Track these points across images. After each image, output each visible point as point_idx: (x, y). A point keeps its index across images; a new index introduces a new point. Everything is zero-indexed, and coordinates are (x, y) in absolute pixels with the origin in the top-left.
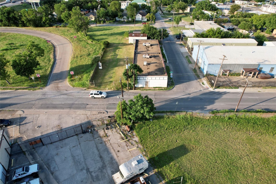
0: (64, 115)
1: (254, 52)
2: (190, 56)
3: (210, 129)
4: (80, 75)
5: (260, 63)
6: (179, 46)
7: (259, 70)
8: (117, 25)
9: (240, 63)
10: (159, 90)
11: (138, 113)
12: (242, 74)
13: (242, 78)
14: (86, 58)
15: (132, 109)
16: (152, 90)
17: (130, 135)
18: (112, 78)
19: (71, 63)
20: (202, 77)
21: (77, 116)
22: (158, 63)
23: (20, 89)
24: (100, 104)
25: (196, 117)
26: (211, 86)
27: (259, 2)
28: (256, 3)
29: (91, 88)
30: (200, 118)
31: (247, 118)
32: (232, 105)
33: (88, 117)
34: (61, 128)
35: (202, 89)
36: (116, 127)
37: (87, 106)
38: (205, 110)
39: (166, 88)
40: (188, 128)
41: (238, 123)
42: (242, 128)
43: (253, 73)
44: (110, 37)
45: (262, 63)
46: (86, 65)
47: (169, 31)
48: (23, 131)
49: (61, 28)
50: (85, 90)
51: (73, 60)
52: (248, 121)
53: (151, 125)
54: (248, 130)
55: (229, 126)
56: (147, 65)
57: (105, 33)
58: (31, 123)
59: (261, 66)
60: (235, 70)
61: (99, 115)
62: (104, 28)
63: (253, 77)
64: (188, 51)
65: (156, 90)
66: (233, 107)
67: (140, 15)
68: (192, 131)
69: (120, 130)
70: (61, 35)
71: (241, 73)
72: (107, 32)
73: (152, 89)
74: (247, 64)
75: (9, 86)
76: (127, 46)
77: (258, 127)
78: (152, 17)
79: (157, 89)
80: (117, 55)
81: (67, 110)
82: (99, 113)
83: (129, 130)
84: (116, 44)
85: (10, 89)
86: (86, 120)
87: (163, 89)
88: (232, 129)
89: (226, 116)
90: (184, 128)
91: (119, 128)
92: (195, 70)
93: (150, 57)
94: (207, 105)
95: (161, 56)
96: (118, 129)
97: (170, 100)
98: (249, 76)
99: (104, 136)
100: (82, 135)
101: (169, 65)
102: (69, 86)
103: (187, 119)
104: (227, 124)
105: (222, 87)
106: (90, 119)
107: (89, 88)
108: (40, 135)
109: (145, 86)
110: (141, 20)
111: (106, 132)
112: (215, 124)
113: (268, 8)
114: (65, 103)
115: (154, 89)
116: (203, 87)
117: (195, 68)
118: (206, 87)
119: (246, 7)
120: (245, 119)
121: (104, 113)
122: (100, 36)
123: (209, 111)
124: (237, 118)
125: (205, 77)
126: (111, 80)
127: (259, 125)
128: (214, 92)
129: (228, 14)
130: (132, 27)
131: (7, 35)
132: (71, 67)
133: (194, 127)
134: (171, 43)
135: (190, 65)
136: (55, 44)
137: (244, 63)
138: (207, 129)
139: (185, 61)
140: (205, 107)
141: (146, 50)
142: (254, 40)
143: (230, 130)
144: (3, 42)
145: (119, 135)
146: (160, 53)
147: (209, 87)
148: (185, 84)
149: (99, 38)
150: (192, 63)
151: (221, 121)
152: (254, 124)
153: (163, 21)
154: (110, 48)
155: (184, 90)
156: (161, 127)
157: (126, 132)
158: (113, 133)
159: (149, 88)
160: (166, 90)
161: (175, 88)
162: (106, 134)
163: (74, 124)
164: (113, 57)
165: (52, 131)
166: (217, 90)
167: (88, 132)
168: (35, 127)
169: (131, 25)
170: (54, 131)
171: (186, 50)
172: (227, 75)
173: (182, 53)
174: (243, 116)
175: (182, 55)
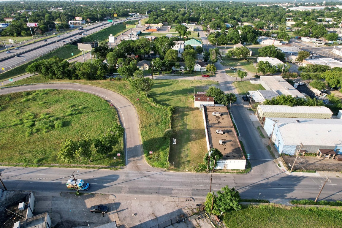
0: (155, 202)
1: (330, 131)
2: (262, 126)
3: (293, 222)
4: (156, 152)
5: (337, 145)
6: (248, 112)
7: (336, 151)
8: (174, 77)
9: (317, 145)
10: (237, 173)
11: (228, 206)
12: (319, 155)
13: (318, 159)
14: (156, 129)
15: (221, 202)
16: (231, 173)
17: (220, 226)
18: (188, 156)
19: (141, 134)
20: (278, 156)
21: (167, 203)
22: (233, 142)
23: (102, 168)
24: (185, 190)
25: (278, 208)
26: (288, 169)
27: (330, 41)
28: (326, 41)
29: (171, 169)
30: (281, 209)
31: (328, 210)
32: (311, 193)
33: (178, 205)
34: (156, 216)
35: (279, 172)
36: (206, 217)
37: (173, 191)
38: (286, 199)
39: (243, 170)
40: (272, 220)
41: (319, 216)
42: (324, 222)
43: (330, 155)
44: (172, 96)
45: (339, 144)
46: (158, 138)
47: (234, 87)
48: (123, 219)
49: (115, 82)
50: (166, 171)
51: (143, 131)
52: (329, 214)
53: (237, 216)
54: (329, 225)
55: (310, 218)
56: (223, 145)
57: (166, 91)
58: (127, 210)
59: (338, 148)
60: (311, 151)
61: (187, 203)
62: (162, 83)
63: (330, 158)
64: (258, 120)
65: (235, 173)
66: (313, 196)
67: (199, 65)
68: (276, 223)
69: (210, 220)
70: (120, 93)
71: (318, 153)
72: (167, 89)
73: (230, 171)
74: (323, 145)
75: (90, 164)
76: (194, 111)
77: (339, 221)
78: (213, 68)
79: (235, 171)
80: (186, 125)
81: (156, 196)
82: (186, 200)
83: (218, 221)
84: (181, 109)
85: (93, 168)
86: (176, 209)
87: (241, 171)
88: (314, 222)
89: (307, 208)
90: (268, 219)
91: (209, 217)
92: (269, 147)
93: (224, 133)
94: (287, 193)
95: (233, 129)
96: (208, 219)
97: (251, 185)
98: (326, 157)
99: (197, 226)
100: (177, 225)
101: (242, 140)
102: (148, 166)
103: (269, 210)
104: (308, 216)
105: (299, 171)
106: (180, 207)
107: (168, 169)
108: (138, 223)
109: (223, 168)
110: (200, 70)
111: (199, 223)
112: (296, 216)
113: (341, 52)
114: (151, 188)
115: (232, 171)
116: (279, 169)
117: (269, 145)
118: (283, 170)
119: (316, 47)
120: (326, 211)
121: (191, 200)
122: (161, 96)
123: (289, 200)
124: (317, 210)
125: (280, 157)
126: (188, 159)
127: (340, 219)
128: (291, 177)
129: (296, 60)
130: (193, 82)
131: (65, 93)
132: (143, 141)
133: (277, 219)
134: (239, 108)
135: (263, 139)
136: (117, 106)
137: (320, 145)
138: (290, 222)
139: (257, 134)
140: (285, 194)
141: (217, 122)
142: (328, 109)
143: (312, 223)
144: (64, 103)
145: (210, 225)
146: (232, 127)
147: (286, 170)
148: (261, 165)
149: (161, 98)
150: (264, 137)
151: (302, 212)
152: (335, 218)
153: (223, 70)
154: (176, 114)
155: (262, 174)
156: (247, 218)
157: (216, 222)
158: (205, 223)
159: (227, 170)
160: (244, 173)
161: (252, 171)
162: (198, 224)
163: (167, 213)
164: (182, 127)
165: (148, 220)
166: (294, 174)
167: (182, 221)
168: (132, 215)
169: (190, 77)
170: (150, 219)
171: (256, 117)
172: (303, 154)
173: (252, 122)
174: (323, 208)
175: (252, 125)
